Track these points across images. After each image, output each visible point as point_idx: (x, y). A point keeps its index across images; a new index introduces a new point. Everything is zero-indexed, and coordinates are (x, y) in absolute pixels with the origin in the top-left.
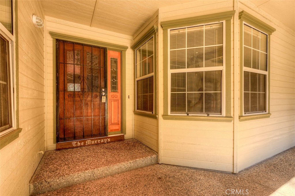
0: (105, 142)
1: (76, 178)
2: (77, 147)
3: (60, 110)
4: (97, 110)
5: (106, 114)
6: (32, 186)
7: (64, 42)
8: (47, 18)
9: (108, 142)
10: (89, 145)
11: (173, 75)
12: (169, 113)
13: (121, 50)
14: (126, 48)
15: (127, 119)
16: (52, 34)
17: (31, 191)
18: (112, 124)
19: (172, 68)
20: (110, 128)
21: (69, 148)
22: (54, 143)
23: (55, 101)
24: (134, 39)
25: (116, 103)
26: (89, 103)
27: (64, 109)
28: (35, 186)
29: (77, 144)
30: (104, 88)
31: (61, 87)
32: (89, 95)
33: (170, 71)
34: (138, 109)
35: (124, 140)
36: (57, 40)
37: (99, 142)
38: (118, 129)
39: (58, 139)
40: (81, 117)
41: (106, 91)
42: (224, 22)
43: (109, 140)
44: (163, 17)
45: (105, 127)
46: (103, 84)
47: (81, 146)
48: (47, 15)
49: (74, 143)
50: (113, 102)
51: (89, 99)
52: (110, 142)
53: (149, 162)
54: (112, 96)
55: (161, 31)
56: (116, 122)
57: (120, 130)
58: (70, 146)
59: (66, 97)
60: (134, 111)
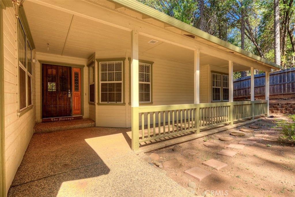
0: (71, 119)
1: (53, 129)
2: (54, 121)
3: (44, 101)
4: (66, 102)
5: (71, 104)
6: (34, 130)
7: (46, 65)
8: (37, 53)
9: (72, 120)
10: (61, 121)
11: (102, 84)
12: (100, 102)
13: (81, 67)
14: (84, 66)
15: (85, 107)
16: (40, 61)
17: (34, 132)
18: (75, 110)
19: (102, 80)
20: (73, 111)
21: (49, 121)
22: (41, 119)
23: (42, 96)
24: (89, 61)
25: (78, 98)
26: (61, 98)
27: (46, 101)
28: (36, 130)
29: (54, 119)
30: (70, 89)
31: (45, 89)
32: (61, 93)
33: (101, 82)
34: (90, 101)
35: (82, 119)
36: (43, 65)
37: (67, 119)
38: (79, 113)
39: (43, 116)
40: (56, 105)
41: (71, 91)
42: (122, 61)
43: (73, 118)
44: (97, 56)
45: (70, 111)
46: (69, 87)
47: (56, 121)
48: (37, 52)
49: (52, 119)
50: (75, 97)
51: (61, 95)
52: (73, 120)
53: (91, 126)
54: (75, 93)
55: (96, 63)
56: (78, 108)
57: (80, 113)
58: (50, 121)
59: (48, 94)
60: (89, 102)
